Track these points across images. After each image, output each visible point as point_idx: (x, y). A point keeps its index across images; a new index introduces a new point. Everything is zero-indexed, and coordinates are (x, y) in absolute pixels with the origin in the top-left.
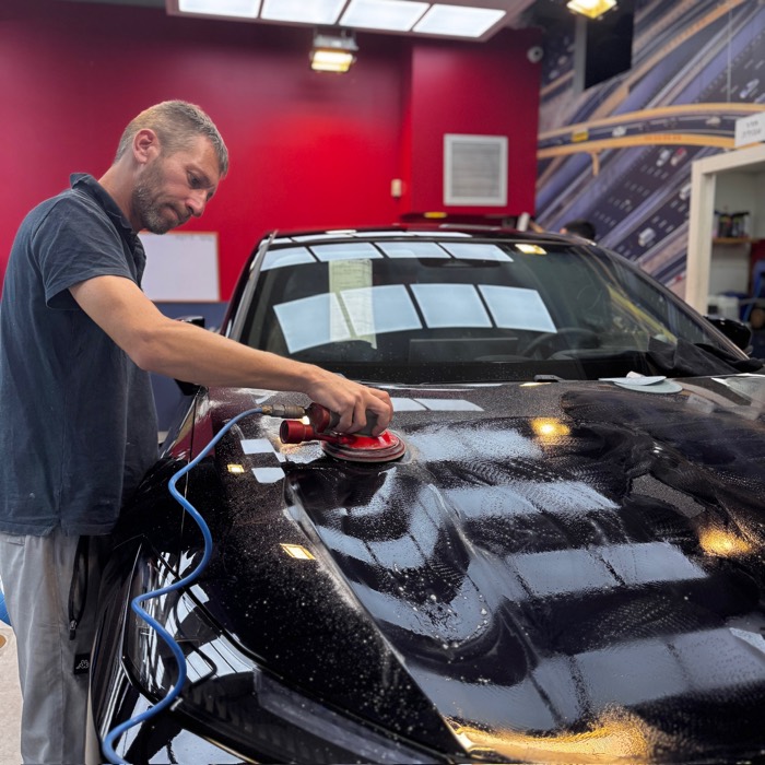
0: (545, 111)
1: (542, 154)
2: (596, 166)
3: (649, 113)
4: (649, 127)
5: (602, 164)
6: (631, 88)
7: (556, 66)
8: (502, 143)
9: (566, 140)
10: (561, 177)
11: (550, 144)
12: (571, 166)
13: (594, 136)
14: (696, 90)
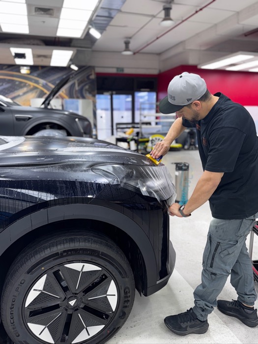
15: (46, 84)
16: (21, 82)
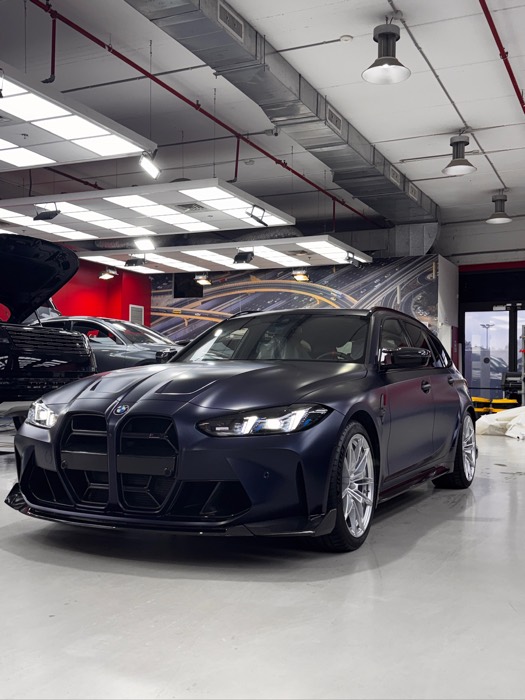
0: (153, 299)
1: (152, 314)
2: (186, 323)
3: (210, 312)
4: (210, 316)
5: (189, 323)
6: (203, 303)
7: (161, 285)
8: (142, 308)
9: (167, 312)
10: (166, 323)
11: (158, 311)
12: (171, 321)
13: (183, 313)
14: (229, 310)
15: (343, 297)
16: (302, 296)
